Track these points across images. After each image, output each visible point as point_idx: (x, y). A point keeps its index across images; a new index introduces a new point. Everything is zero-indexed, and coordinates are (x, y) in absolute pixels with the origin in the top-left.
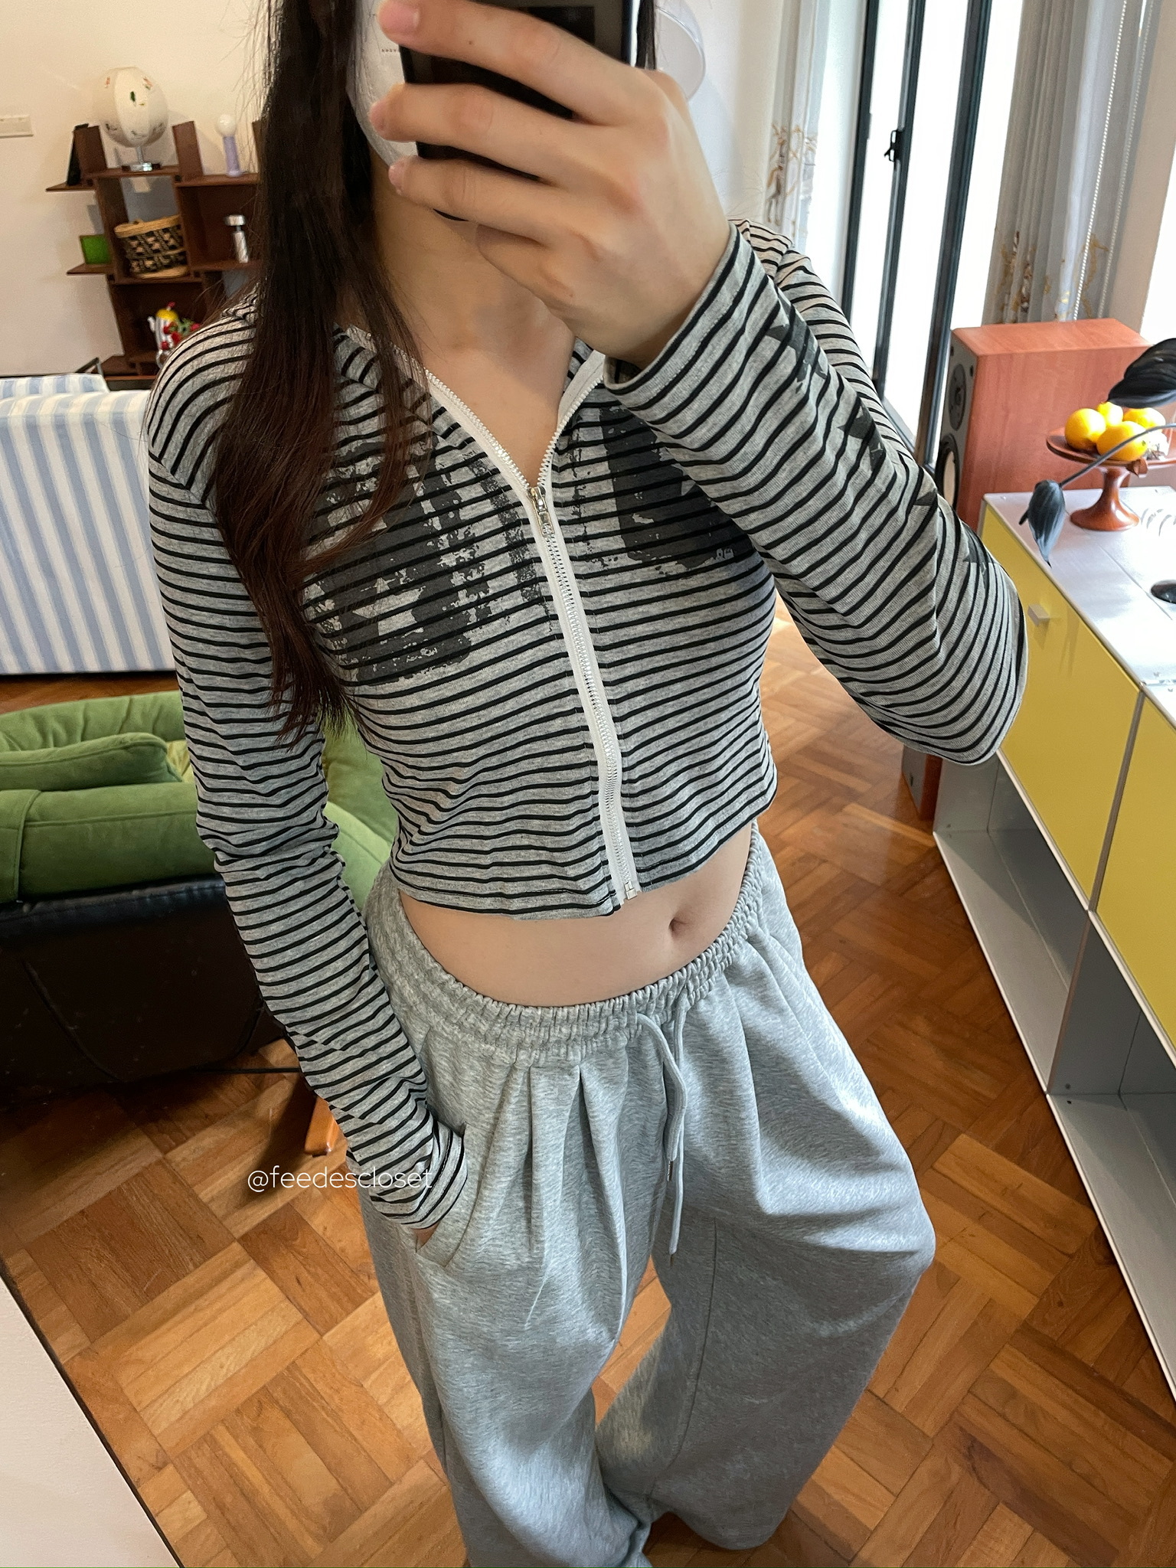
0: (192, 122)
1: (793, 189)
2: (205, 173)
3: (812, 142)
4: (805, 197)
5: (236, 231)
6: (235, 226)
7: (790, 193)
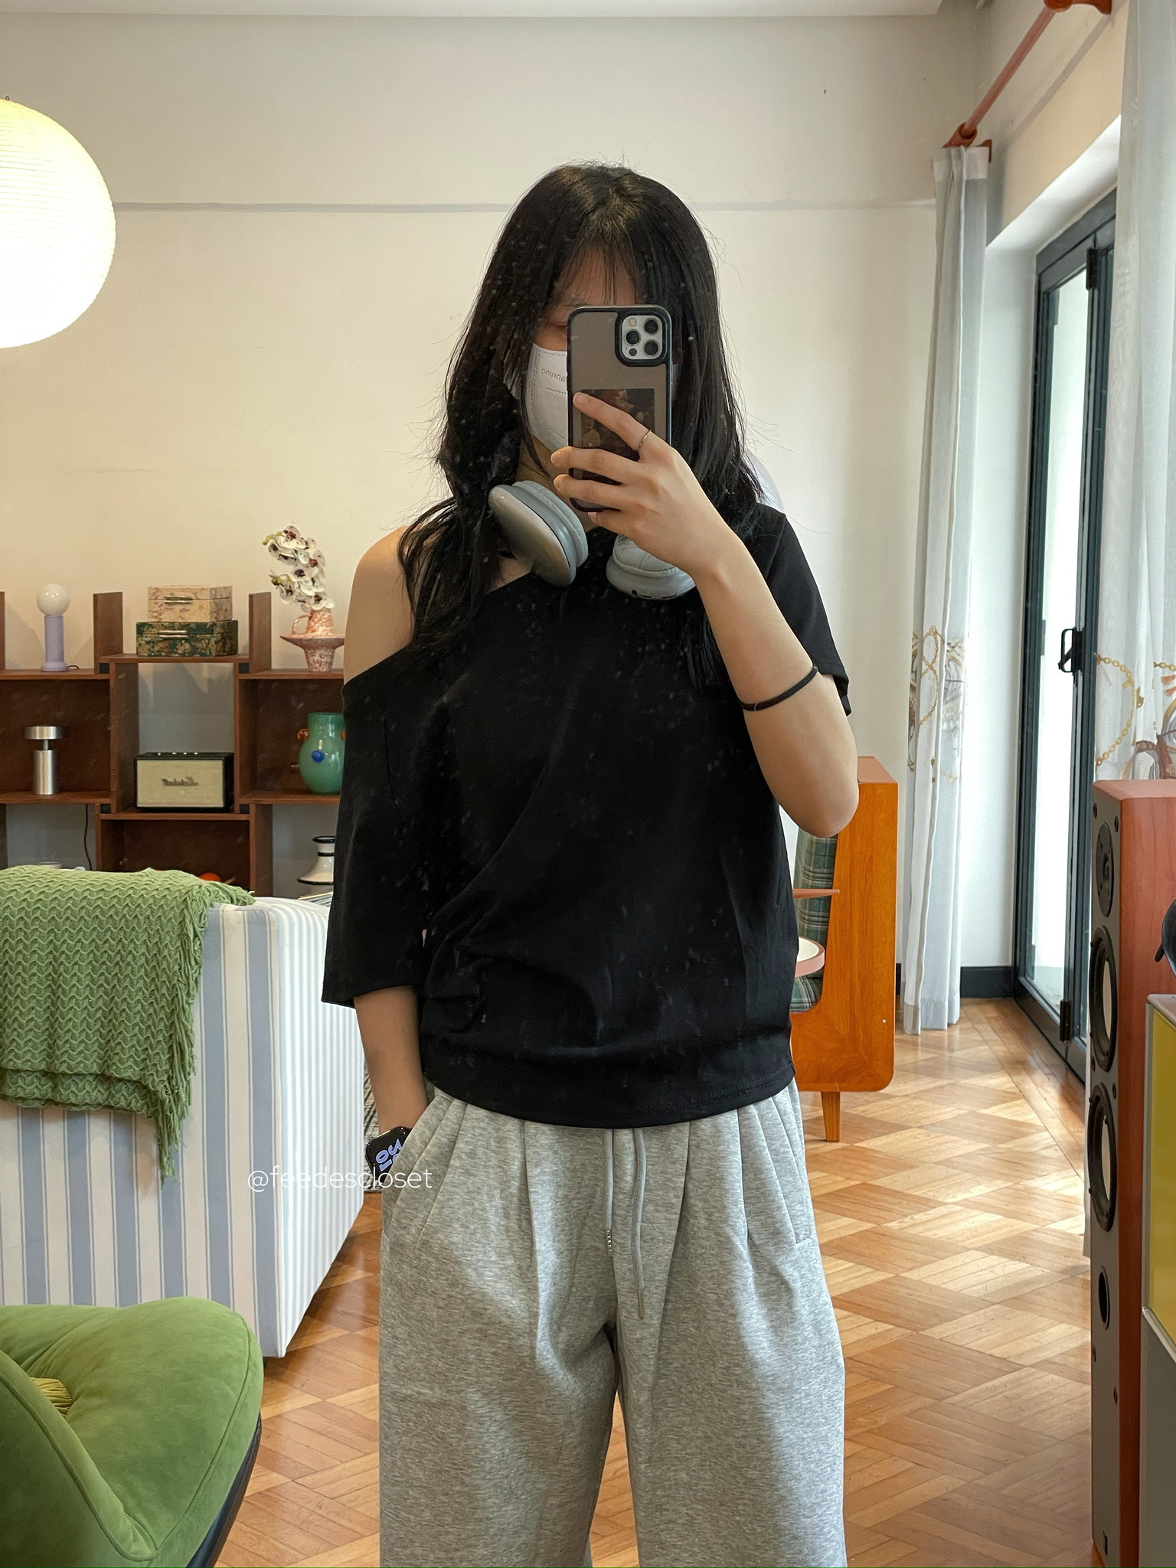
0: (3, 595)
1: (930, 714)
2: (8, 666)
3: (957, 649)
4: (949, 726)
5: (42, 749)
6: (42, 741)
7: (925, 719)
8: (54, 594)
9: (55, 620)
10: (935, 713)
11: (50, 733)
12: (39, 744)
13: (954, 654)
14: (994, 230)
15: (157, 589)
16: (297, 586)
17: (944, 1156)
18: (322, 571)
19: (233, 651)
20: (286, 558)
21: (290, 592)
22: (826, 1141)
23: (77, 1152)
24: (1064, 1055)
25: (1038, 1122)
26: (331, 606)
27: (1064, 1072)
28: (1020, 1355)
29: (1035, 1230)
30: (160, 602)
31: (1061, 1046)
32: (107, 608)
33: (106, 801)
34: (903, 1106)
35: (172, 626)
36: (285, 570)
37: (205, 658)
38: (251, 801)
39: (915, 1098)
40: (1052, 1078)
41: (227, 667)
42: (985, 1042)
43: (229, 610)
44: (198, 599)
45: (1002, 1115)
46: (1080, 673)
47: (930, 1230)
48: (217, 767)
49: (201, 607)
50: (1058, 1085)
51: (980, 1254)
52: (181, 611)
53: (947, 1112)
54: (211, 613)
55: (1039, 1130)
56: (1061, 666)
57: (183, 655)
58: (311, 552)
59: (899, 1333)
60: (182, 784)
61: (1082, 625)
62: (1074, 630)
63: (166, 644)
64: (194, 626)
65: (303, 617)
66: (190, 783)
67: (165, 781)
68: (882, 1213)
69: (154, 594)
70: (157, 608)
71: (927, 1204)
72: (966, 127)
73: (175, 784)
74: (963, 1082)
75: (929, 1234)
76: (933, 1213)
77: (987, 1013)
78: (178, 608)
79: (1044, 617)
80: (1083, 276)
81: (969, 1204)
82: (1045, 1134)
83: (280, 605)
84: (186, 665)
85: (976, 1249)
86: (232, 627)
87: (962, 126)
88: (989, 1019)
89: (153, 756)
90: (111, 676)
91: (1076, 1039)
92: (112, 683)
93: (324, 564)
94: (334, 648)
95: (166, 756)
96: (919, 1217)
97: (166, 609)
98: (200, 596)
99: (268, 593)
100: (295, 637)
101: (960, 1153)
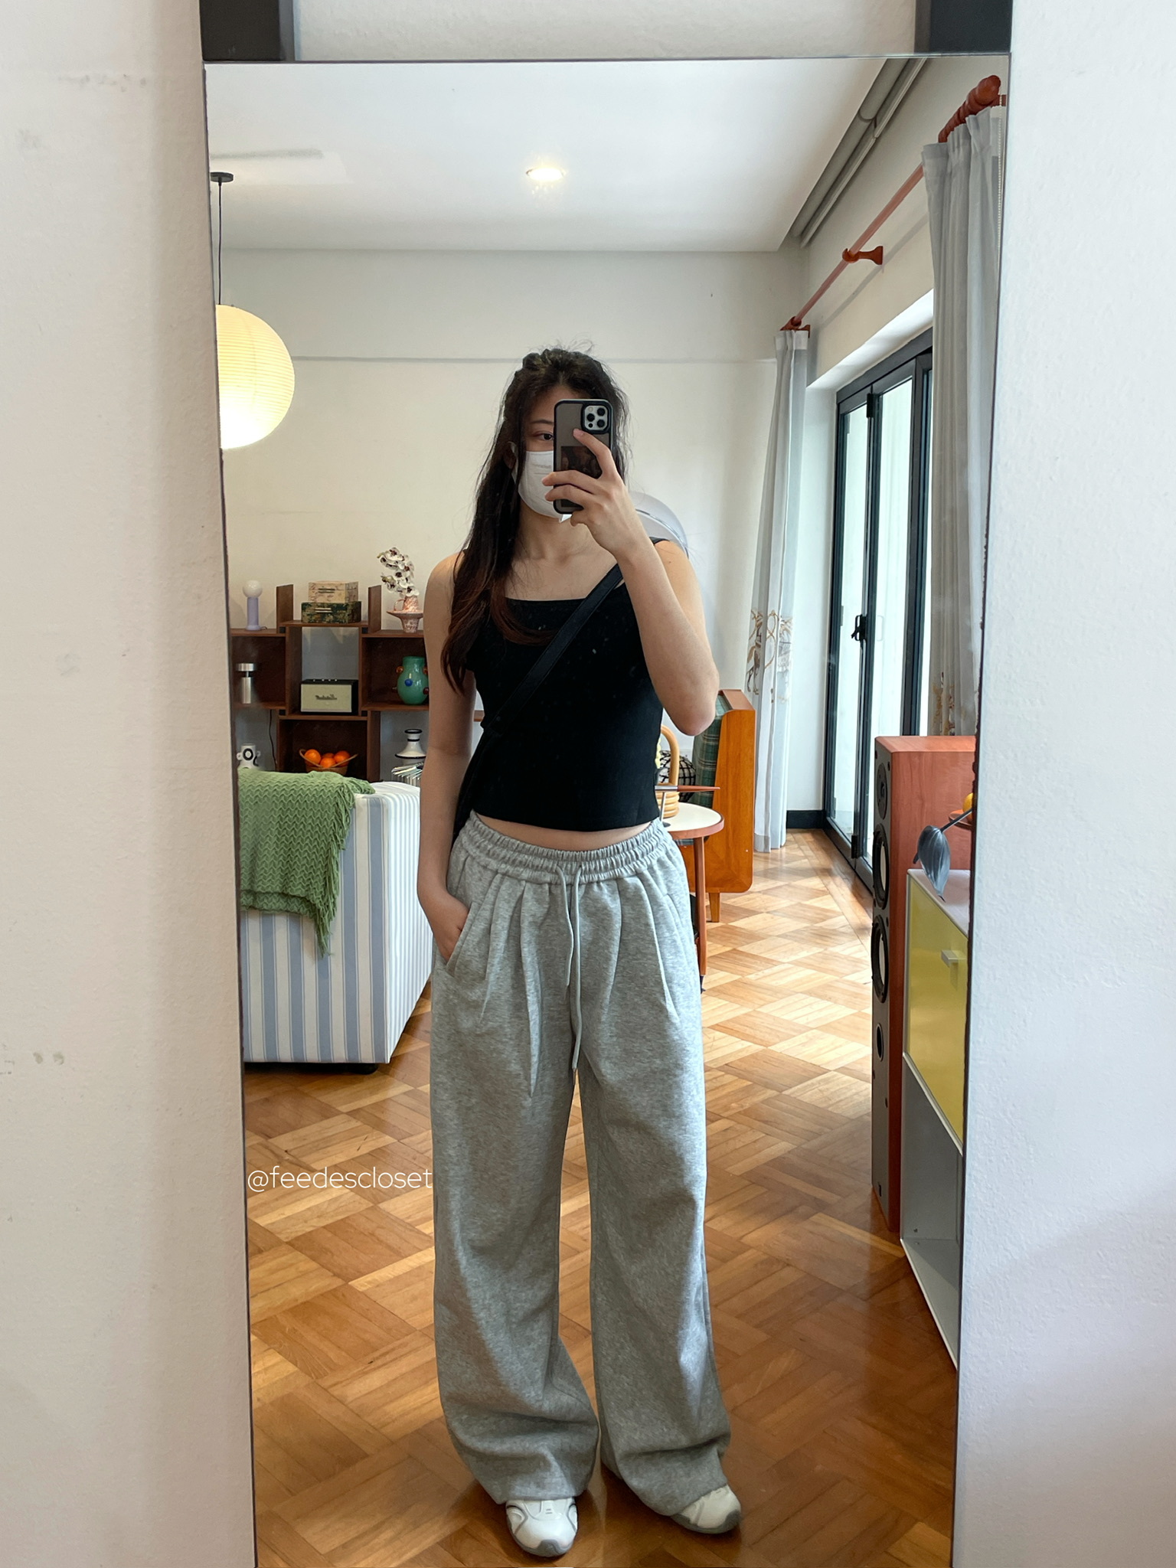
1: (770, 663)
3: (788, 624)
4: (782, 669)
5: (245, 676)
6: (245, 672)
7: (768, 665)
8: (253, 586)
9: (253, 600)
10: (773, 662)
11: (250, 667)
12: (244, 674)
14: (812, 378)
15: (314, 584)
16: (397, 582)
17: (782, 932)
18: (412, 574)
19: (359, 619)
20: (391, 566)
21: (393, 586)
22: (711, 922)
24: (853, 866)
25: (838, 909)
27: (853, 876)
28: (828, 1063)
29: (837, 981)
30: (316, 591)
31: (851, 860)
32: (285, 595)
33: (283, 708)
34: (758, 899)
35: (323, 605)
36: (390, 573)
37: (342, 624)
38: (368, 709)
39: (764, 894)
40: (846, 880)
41: (354, 630)
42: (806, 857)
43: (356, 596)
44: (338, 590)
45: (818, 905)
46: (864, 641)
47: (774, 980)
48: (348, 688)
49: (340, 595)
50: (850, 885)
51: (804, 996)
52: (329, 597)
53: (783, 902)
54: (346, 598)
55: (838, 914)
56: (854, 635)
57: (329, 622)
58: (406, 563)
59: (756, 1048)
60: (328, 698)
61: (866, 613)
62: (861, 616)
63: (319, 616)
64: (335, 606)
65: (401, 600)
66: (332, 698)
67: (318, 697)
68: (745, 969)
69: (313, 587)
70: (314, 595)
71: (770, 962)
72: (795, 319)
73: (323, 698)
74: (793, 883)
75: (774, 983)
76: (776, 969)
77: (806, 839)
78: (326, 595)
79: (843, 604)
80: (865, 408)
81: (798, 963)
82: (843, 917)
83: (387, 595)
84: (333, 629)
85: (801, 993)
86: (357, 606)
87: (794, 318)
88: (808, 842)
89: (310, 682)
90: (287, 635)
91: (861, 858)
92: (287, 639)
93: (413, 569)
94: (419, 618)
95: (318, 682)
96: (767, 972)
97: (319, 596)
98: (340, 588)
99: (380, 586)
100: (395, 612)
101: (791, 930)
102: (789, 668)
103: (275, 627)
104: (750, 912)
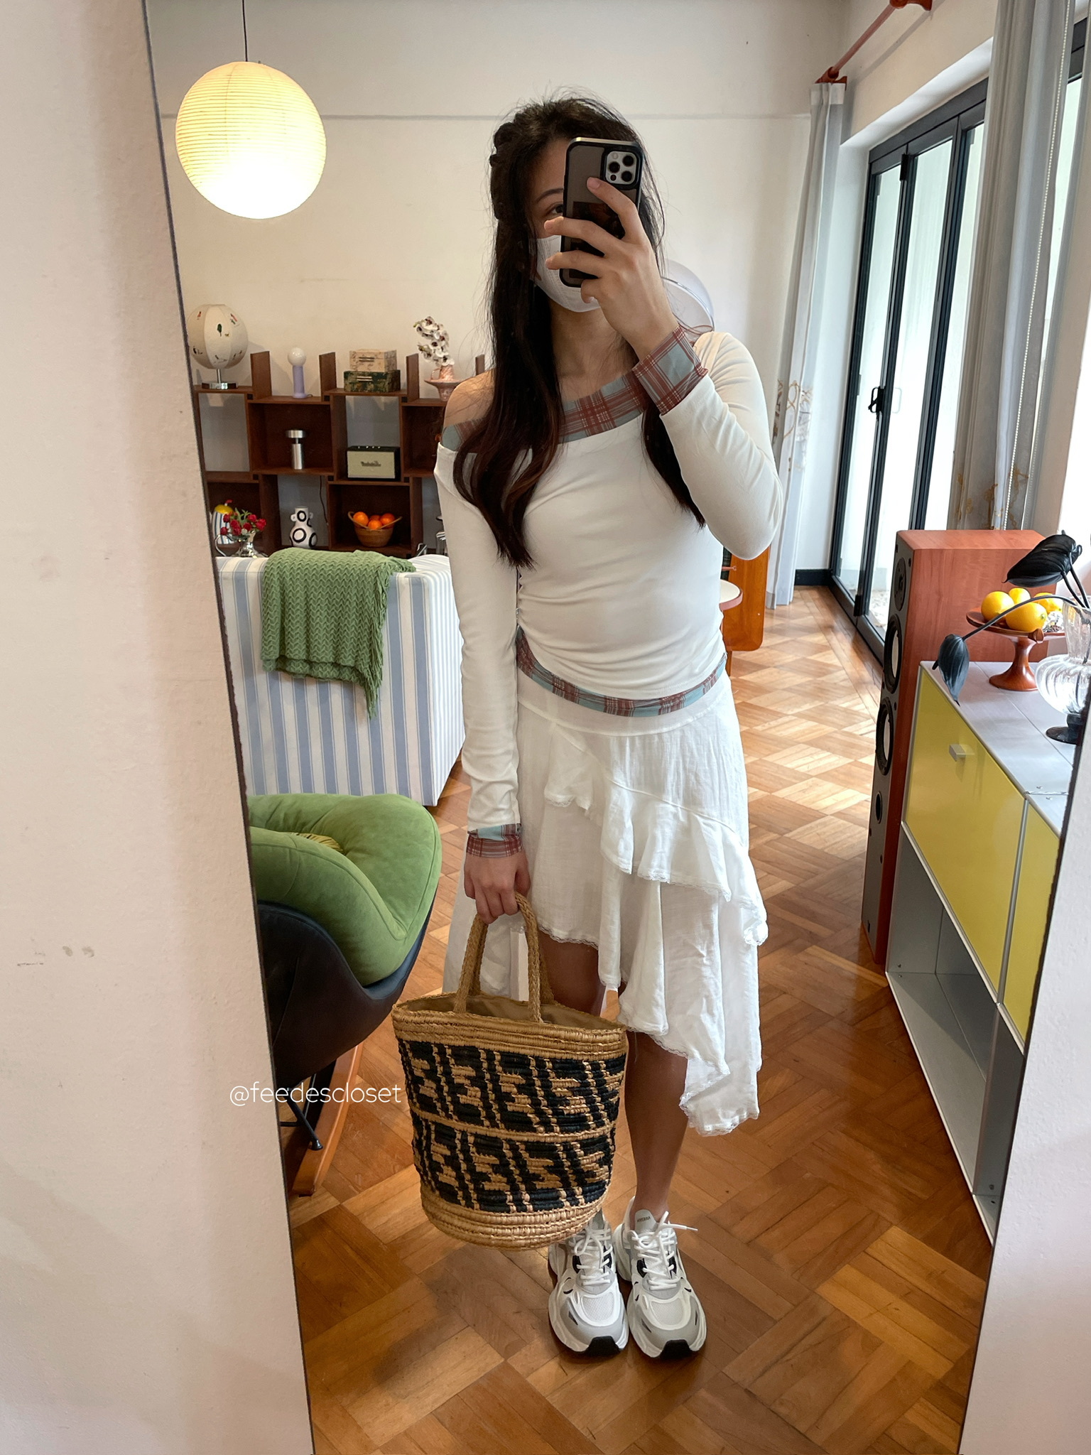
0: (268, 352)
1: (790, 432)
2: (273, 394)
3: (808, 394)
4: (800, 439)
5: (295, 443)
6: (294, 439)
7: (787, 435)
8: (297, 354)
9: (298, 368)
10: (793, 432)
11: (299, 434)
12: (294, 441)
13: (808, 399)
14: (846, 136)
15: (355, 353)
16: (433, 351)
17: (786, 686)
18: (447, 343)
19: (398, 388)
20: (427, 335)
21: (429, 355)
23: (324, 700)
24: (855, 624)
26: (452, 363)
27: (855, 633)
28: (825, 808)
29: (835, 732)
30: (356, 360)
31: (854, 619)
32: (327, 362)
33: (331, 473)
34: (766, 654)
35: (364, 374)
36: (427, 343)
37: (382, 393)
38: (410, 475)
39: (772, 649)
40: (848, 636)
41: (394, 399)
42: (812, 614)
43: (395, 364)
44: (377, 358)
45: (820, 660)
46: (880, 412)
47: (779, 731)
48: (391, 455)
49: (380, 364)
50: (851, 641)
51: (806, 746)
52: (370, 365)
53: (789, 658)
54: (386, 367)
55: (840, 669)
56: (870, 408)
57: (370, 391)
58: (441, 332)
59: (761, 794)
60: (372, 465)
61: (884, 385)
62: (879, 388)
63: (361, 384)
64: (376, 374)
65: (437, 369)
67: (362, 463)
68: (753, 721)
69: (353, 355)
70: (355, 364)
71: (777, 715)
72: (832, 71)
73: (368, 465)
74: (798, 639)
75: (778, 734)
76: (780, 720)
77: (812, 596)
78: (367, 364)
79: (860, 373)
81: (800, 715)
82: (843, 672)
83: (423, 360)
84: (372, 397)
85: (804, 743)
86: (397, 374)
88: (813, 599)
89: (355, 449)
90: (331, 403)
92: (331, 407)
93: (448, 339)
95: (363, 449)
96: (773, 723)
97: (360, 364)
98: (379, 357)
99: (417, 355)
100: (432, 381)
101: (796, 683)
102: (807, 437)
103: (319, 395)
104: (758, 667)
